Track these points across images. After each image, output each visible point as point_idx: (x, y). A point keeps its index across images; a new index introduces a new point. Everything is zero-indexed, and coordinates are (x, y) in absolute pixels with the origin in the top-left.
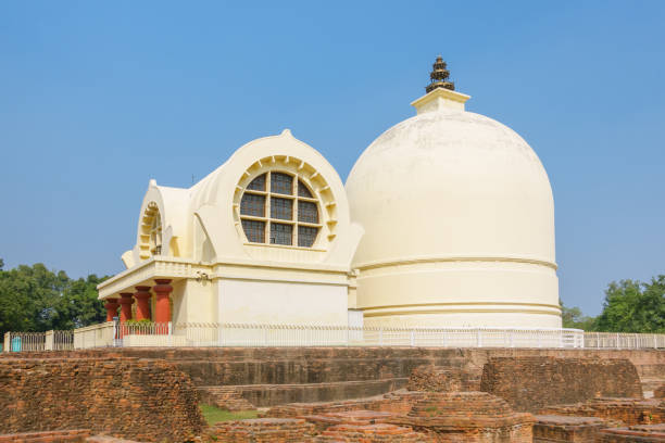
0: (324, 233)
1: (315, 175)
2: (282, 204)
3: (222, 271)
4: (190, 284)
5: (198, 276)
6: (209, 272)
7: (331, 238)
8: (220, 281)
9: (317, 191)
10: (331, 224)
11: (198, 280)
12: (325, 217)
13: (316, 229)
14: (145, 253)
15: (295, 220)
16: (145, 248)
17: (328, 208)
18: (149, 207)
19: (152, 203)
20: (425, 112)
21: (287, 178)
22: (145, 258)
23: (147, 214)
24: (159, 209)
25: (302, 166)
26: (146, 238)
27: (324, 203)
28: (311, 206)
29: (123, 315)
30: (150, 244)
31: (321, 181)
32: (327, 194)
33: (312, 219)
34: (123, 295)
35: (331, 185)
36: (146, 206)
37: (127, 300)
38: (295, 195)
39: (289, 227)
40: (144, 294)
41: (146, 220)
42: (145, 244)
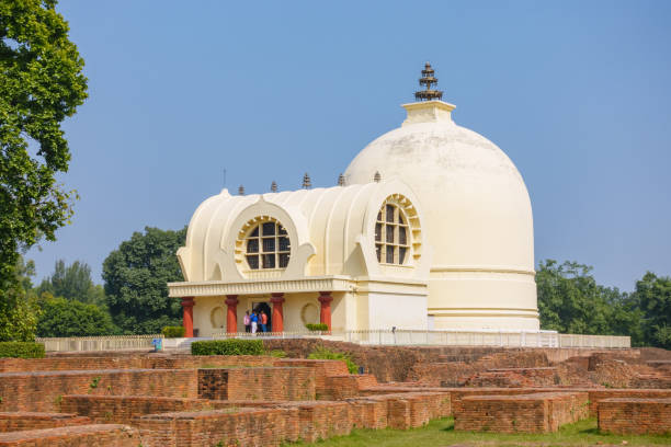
0: (411, 253)
1: (410, 207)
2: (391, 228)
4: (348, 295)
5: (351, 289)
6: (360, 288)
7: (416, 257)
8: (370, 295)
9: (408, 218)
10: (416, 246)
11: (350, 292)
12: (411, 241)
13: (403, 251)
14: (237, 257)
15: (396, 243)
16: (238, 252)
17: (414, 232)
18: (258, 219)
19: (266, 217)
20: (418, 117)
21: (390, 208)
22: (239, 262)
23: (251, 223)
24: (285, 227)
25: (404, 201)
26: (239, 244)
27: (411, 228)
28: (403, 230)
29: (232, 315)
30: (244, 248)
31: (412, 212)
32: (415, 222)
33: (403, 240)
34: (229, 297)
35: (419, 215)
36: (252, 217)
37: (233, 302)
38: (396, 222)
39: (391, 249)
40: (279, 299)
41: (245, 228)
42: (239, 249)
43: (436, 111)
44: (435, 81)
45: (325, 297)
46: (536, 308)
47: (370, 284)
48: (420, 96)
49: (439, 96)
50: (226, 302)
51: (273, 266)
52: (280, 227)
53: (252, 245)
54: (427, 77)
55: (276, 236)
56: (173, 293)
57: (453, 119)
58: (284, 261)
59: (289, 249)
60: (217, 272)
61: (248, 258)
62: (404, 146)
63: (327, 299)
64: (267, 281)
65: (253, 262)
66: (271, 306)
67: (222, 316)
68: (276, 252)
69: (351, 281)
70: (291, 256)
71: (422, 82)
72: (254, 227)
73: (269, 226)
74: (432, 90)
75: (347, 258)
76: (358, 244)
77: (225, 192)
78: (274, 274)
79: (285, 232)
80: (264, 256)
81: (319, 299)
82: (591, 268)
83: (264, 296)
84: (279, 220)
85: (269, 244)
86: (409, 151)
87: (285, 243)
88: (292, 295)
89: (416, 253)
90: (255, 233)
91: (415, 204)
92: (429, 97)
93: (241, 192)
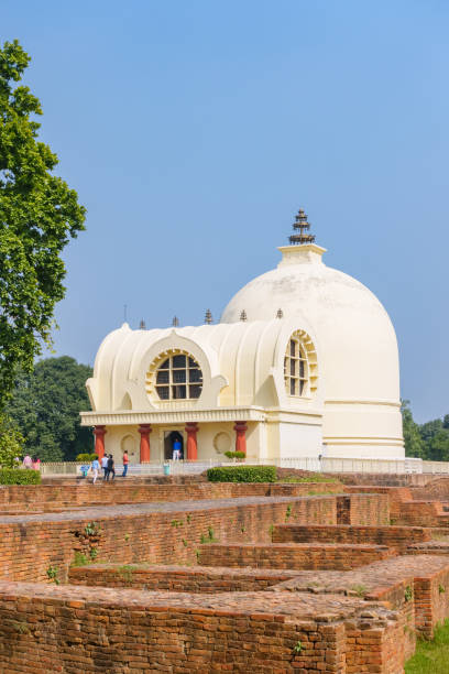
0: (308, 385)
1: (309, 342)
2: (293, 361)
3: (282, 417)
4: (261, 424)
5: (263, 419)
6: (271, 418)
7: (313, 389)
8: (281, 424)
9: (307, 352)
10: (313, 379)
11: (263, 422)
12: (309, 374)
13: (302, 382)
14: (148, 388)
15: (297, 376)
16: (149, 383)
17: (311, 366)
18: (170, 352)
19: (179, 351)
20: (293, 259)
21: (293, 343)
22: (150, 392)
23: (162, 355)
24: (197, 359)
25: (305, 336)
26: (149, 375)
27: (308, 362)
28: (302, 363)
29: (145, 442)
30: (153, 380)
31: (310, 347)
32: (313, 356)
33: (302, 374)
34: (142, 425)
35: (316, 351)
36: (164, 350)
37: (145, 430)
38: (297, 357)
39: (293, 381)
40: (193, 428)
41: (156, 361)
42: (149, 380)
43: (311, 254)
44: (307, 226)
45: (239, 426)
46: (402, 437)
47: (281, 415)
48: (293, 240)
49: (311, 239)
50: (140, 431)
51: (184, 396)
52: (191, 360)
53: (162, 377)
54: (301, 222)
55: (187, 368)
56: (85, 422)
57: (323, 261)
58: (196, 392)
59: (201, 381)
60: (127, 401)
61: (158, 388)
62: (285, 285)
63: (241, 428)
64: (178, 411)
65: (163, 393)
66: (185, 435)
67: (134, 444)
68: (187, 383)
69: (264, 412)
70: (203, 388)
71: (296, 226)
72: (166, 358)
73: (179, 359)
74: (306, 234)
75: (257, 389)
76: (271, 377)
77: (126, 326)
78: (186, 404)
79: (197, 365)
80: (174, 387)
81: (235, 428)
82: (408, 402)
83: (177, 425)
84: (191, 353)
85: (179, 376)
86: (292, 290)
87: (196, 375)
88: (205, 424)
89: (314, 386)
90: (165, 365)
91: (313, 339)
92: (302, 240)
93: (142, 326)
